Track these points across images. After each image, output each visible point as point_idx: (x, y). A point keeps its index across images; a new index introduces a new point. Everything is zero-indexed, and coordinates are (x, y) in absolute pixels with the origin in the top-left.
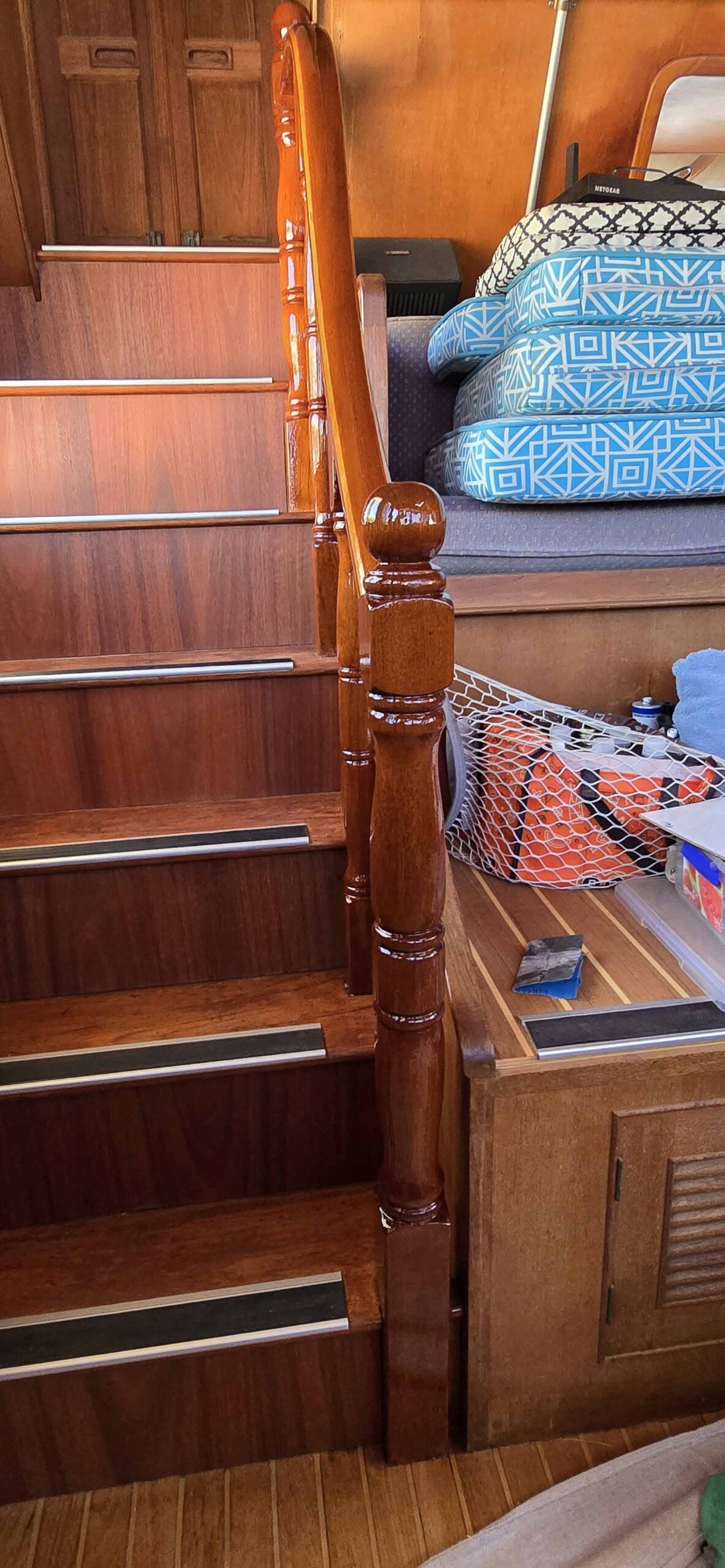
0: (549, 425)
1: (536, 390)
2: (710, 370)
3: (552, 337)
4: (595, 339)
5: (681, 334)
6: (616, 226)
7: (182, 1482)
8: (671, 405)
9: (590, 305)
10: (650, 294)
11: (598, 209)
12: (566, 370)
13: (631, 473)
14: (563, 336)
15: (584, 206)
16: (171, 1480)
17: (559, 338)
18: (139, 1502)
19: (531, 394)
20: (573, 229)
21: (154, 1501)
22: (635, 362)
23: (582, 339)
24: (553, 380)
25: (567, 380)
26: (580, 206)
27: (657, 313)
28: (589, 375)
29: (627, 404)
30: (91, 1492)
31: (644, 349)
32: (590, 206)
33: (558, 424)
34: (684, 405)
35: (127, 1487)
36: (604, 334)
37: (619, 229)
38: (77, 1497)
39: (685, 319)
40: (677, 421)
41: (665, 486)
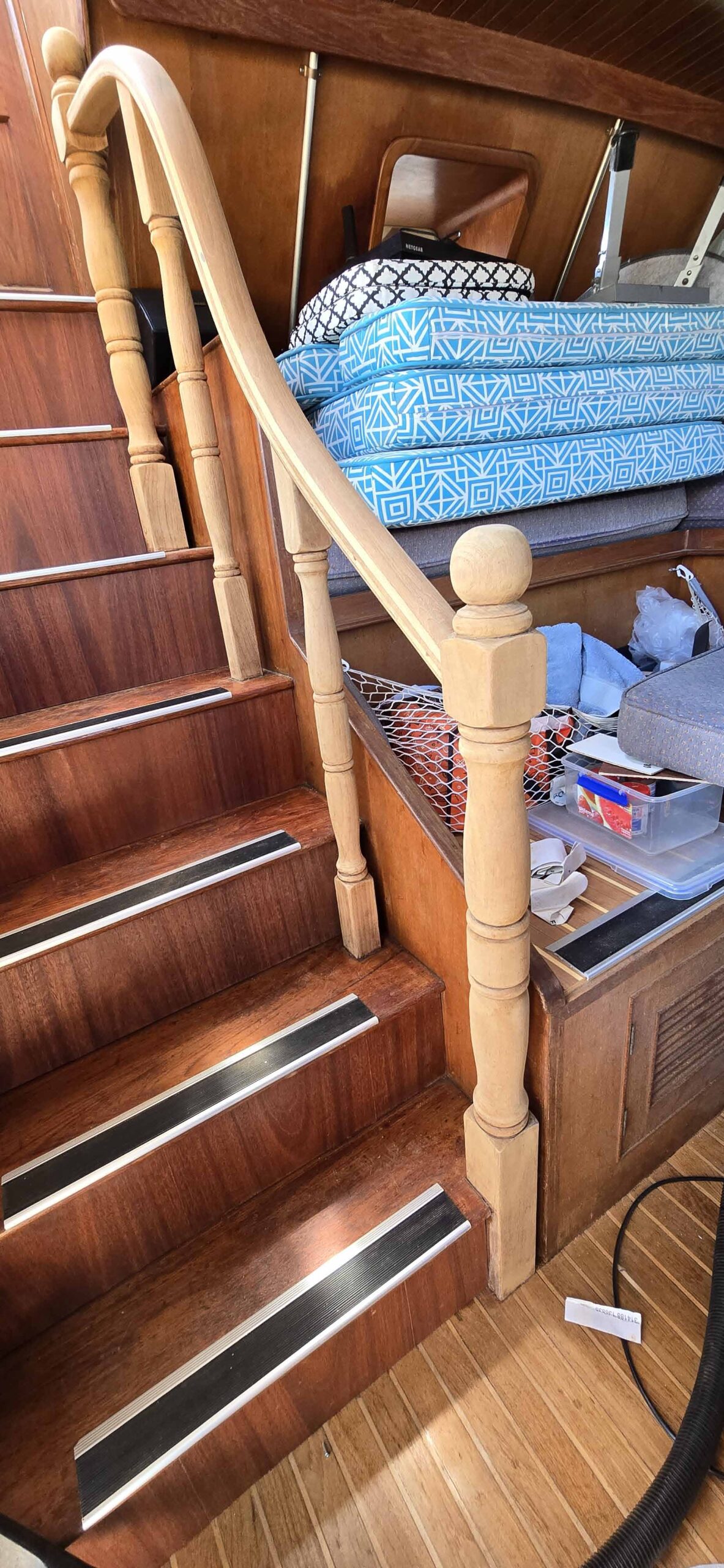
0: (424, 458)
1: (404, 427)
2: (525, 406)
3: (413, 380)
4: (445, 381)
5: (503, 376)
6: (429, 281)
7: (360, 1401)
8: (499, 436)
9: (437, 352)
10: (479, 341)
11: (413, 265)
12: (427, 410)
13: (483, 495)
14: (421, 378)
15: (401, 262)
16: (351, 1405)
17: (419, 381)
18: (336, 1440)
19: (400, 431)
20: (396, 283)
21: (347, 1431)
22: (476, 401)
23: (436, 381)
24: (417, 418)
25: (429, 418)
26: (399, 262)
27: (483, 358)
28: (444, 413)
29: (471, 437)
30: (291, 1454)
31: (480, 388)
32: (407, 262)
33: (430, 457)
34: (508, 435)
35: (320, 1432)
36: (451, 376)
37: (431, 284)
38: (282, 1466)
39: (502, 363)
40: (509, 449)
41: (504, 504)
